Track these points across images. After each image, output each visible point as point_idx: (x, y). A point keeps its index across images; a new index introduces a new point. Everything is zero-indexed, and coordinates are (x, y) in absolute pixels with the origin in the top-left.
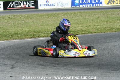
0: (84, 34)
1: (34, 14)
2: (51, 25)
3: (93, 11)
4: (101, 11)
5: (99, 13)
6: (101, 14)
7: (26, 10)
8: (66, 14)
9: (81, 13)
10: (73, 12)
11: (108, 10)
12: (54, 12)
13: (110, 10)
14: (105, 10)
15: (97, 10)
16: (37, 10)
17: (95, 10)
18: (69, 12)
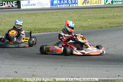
0: (58, 31)
1: (16, 13)
2: (30, 23)
3: (68, 10)
4: (75, 11)
5: (73, 13)
6: (75, 14)
7: (9, 10)
8: (45, 13)
9: (57, 12)
10: (51, 11)
11: (81, 10)
12: (34, 12)
13: (84, 10)
14: (79, 10)
15: (72, 10)
16: (20, 9)
17: (70, 10)
18: (47, 11)
